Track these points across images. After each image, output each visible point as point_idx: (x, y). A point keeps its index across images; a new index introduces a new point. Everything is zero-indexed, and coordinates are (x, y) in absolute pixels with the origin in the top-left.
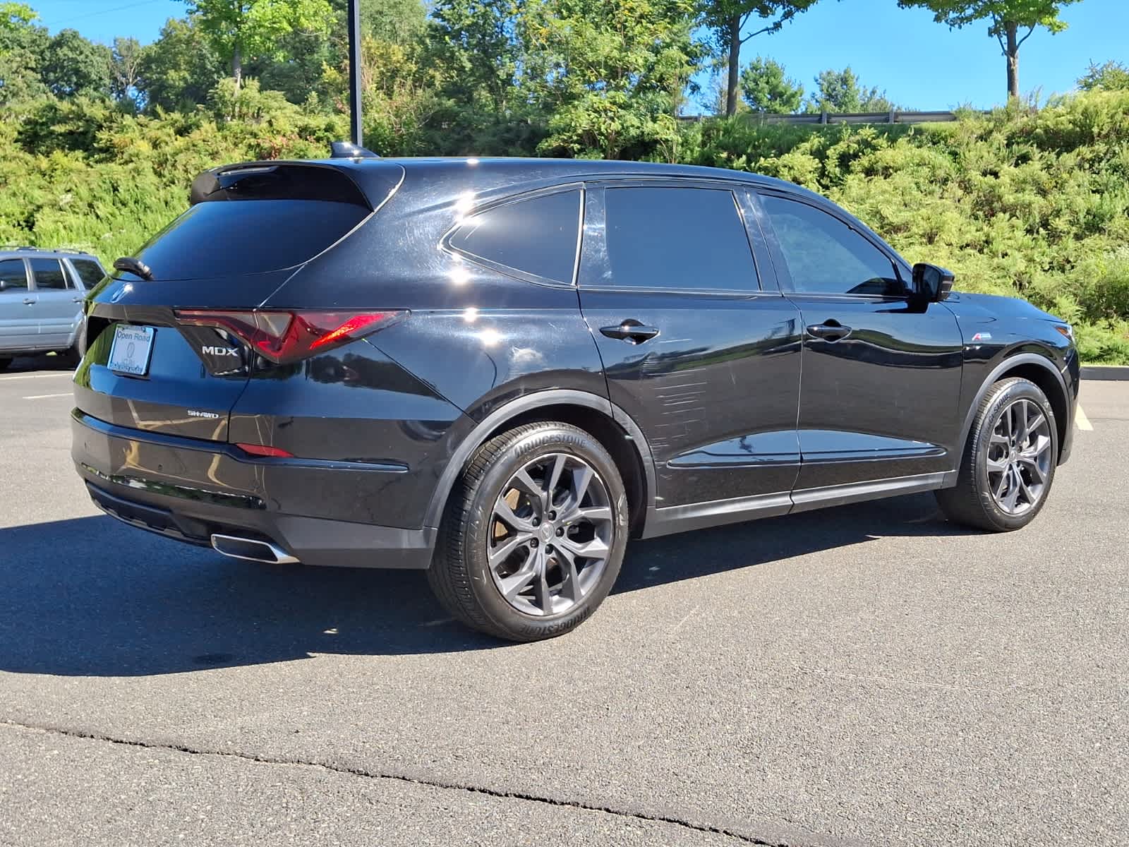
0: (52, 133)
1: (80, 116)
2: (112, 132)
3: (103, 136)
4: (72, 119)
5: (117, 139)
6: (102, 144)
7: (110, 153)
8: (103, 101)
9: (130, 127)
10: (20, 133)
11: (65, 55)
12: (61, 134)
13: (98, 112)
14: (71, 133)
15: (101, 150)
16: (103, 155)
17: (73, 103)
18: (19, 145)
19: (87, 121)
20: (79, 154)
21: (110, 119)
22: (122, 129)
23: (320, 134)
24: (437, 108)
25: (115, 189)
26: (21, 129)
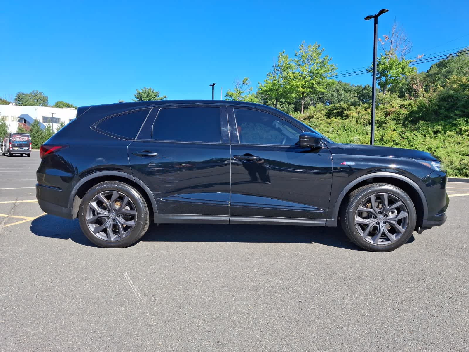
0: (334, 112)
1: (340, 107)
2: (348, 111)
3: (345, 112)
4: (338, 108)
5: (349, 113)
6: (345, 114)
7: (347, 117)
8: (347, 103)
9: (353, 109)
10: (326, 113)
11: (366, 92)
12: (336, 113)
13: (345, 106)
14: (338, 112)
15: (345, 116)
16: (345, 118)
17: (339, 104)
18: (326, 116)
19: (342, 108)
20: (339, 118)
21: (348, 108)
22: (351, 110)
23: (407, 106)
24: (447, 94)
25: (344, 126)
26: (327, 112)
